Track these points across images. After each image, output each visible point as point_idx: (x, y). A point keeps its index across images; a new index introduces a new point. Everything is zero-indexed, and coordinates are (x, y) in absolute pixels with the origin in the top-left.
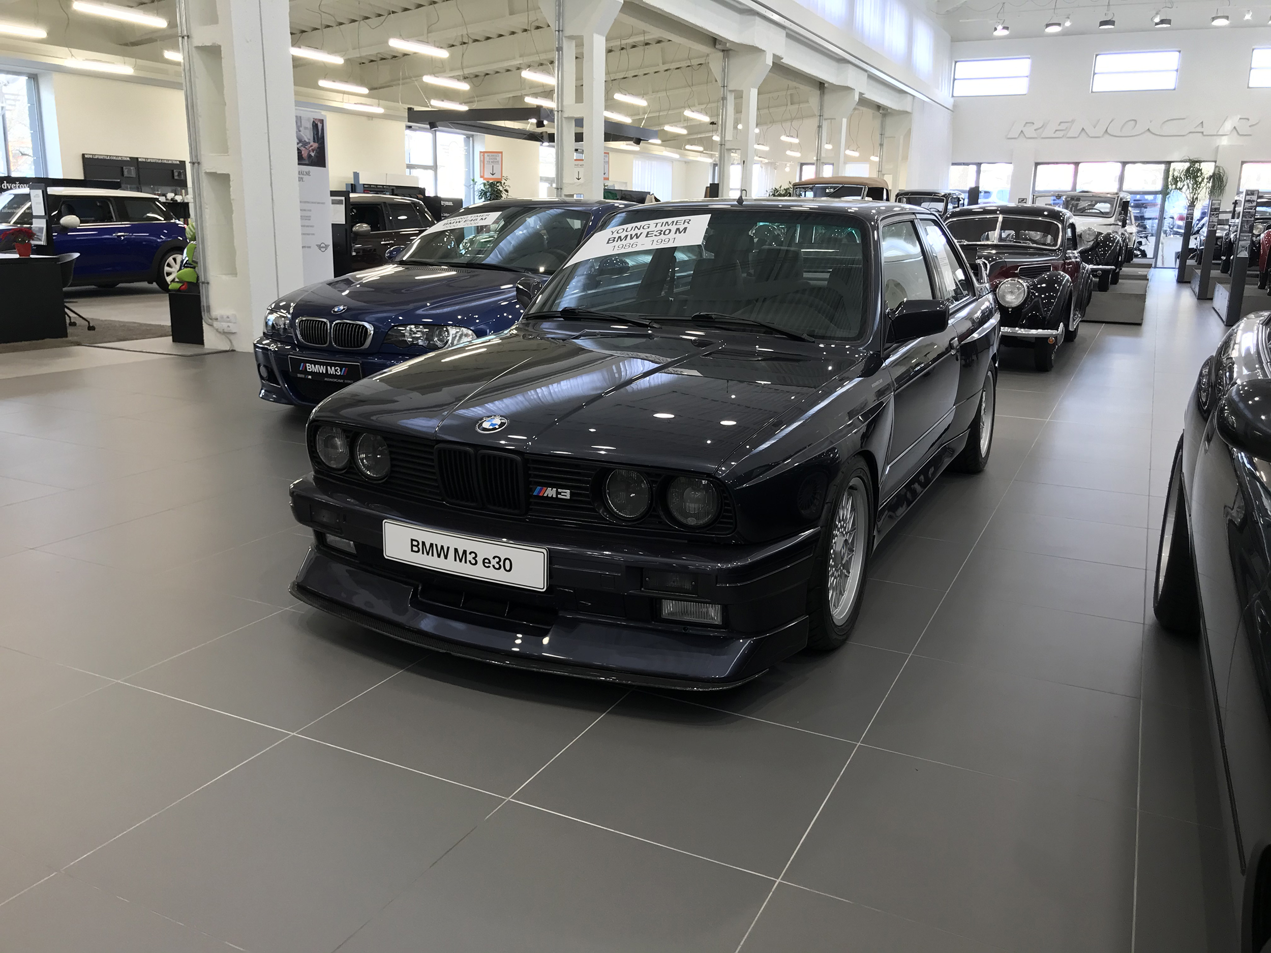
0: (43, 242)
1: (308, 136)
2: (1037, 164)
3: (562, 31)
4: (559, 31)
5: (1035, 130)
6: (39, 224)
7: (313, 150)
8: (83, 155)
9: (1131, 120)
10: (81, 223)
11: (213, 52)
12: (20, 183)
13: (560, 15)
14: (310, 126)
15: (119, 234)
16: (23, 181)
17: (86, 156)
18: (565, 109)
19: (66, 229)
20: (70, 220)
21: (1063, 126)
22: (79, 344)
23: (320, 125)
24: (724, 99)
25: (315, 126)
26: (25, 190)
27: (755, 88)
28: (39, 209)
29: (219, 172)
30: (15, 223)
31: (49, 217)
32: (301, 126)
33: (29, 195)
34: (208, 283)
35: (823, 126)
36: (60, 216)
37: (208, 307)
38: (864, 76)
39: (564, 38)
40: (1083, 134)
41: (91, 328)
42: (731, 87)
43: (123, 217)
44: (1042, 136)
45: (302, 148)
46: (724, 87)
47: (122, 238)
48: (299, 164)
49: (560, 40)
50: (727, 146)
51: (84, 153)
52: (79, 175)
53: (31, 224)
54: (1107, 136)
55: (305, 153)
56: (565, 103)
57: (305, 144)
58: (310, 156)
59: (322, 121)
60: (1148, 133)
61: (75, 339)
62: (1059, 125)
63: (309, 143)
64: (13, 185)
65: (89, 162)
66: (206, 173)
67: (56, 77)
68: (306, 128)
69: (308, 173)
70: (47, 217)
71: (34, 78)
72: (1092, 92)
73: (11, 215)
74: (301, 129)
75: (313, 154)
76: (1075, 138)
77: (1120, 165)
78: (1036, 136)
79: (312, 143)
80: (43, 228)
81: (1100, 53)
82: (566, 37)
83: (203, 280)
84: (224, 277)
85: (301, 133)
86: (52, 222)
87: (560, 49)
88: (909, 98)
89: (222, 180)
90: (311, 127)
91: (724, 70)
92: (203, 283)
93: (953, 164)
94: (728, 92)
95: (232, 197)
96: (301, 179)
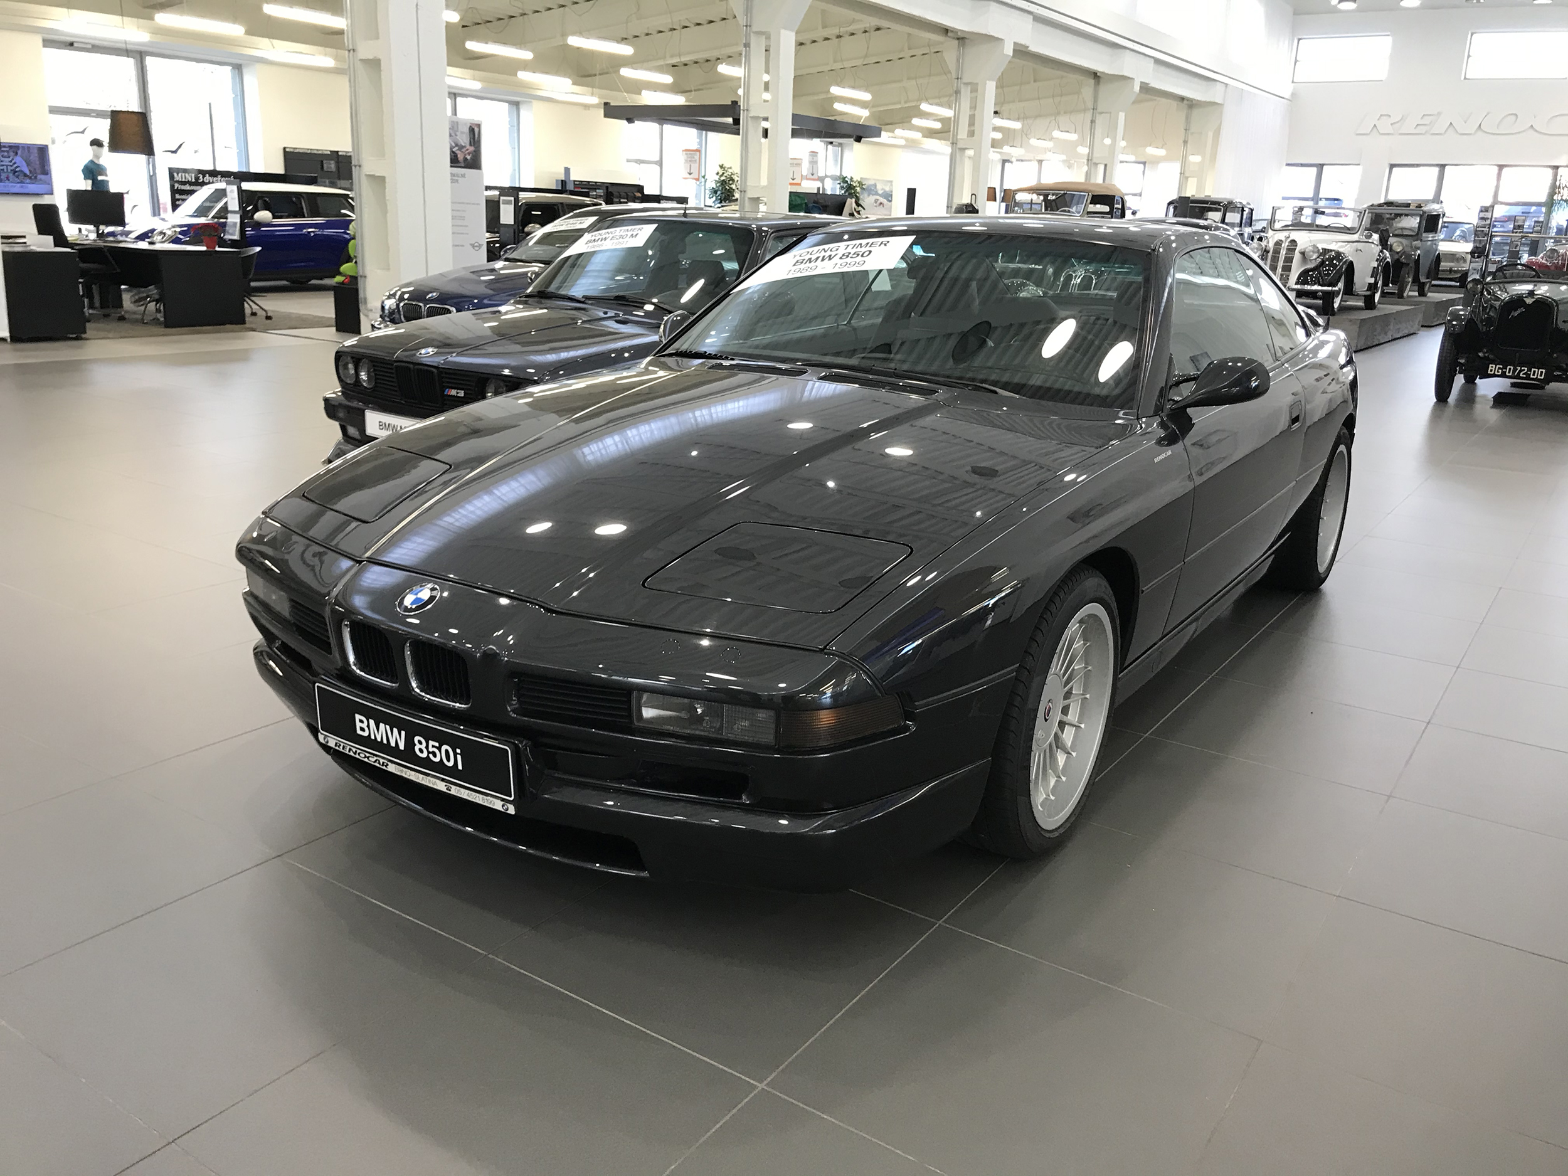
0: (236, 237)
1: (464, 140)
2: (1392, 166)
3: (750, 26)
4: (746, 26)
5: (1392, 124)
6: (234, 219)
7: (469, 154)
8: (285, 148)
9: (1512, 114)
10: (273, 218)
11: (374, 64)
12: (222, 177)
13: (748, 11)
14: (466, 130)
15: (310, 230)
16: (225, 175)
17: (287, 150)
18: (751, 108)
19: (259, 225)
20: (263, 215)
21: (1427, 120)
22: (254, 330)
23: (476, 130)
24: (957, 92)
25: (472, 130)
26: (221, 185)
27: (993, 80)
28: (233, 203)
29: (377, 174)
30: (213, 217)
31: (243, 213)
32: (457, 131)
33: (224, 190)
34: (365, 277)
35: (1097, 121)
36: (256, 210)
37: (365, 299)
38: (1151, 64)
39: (752, 34)
40: (1451, 128)
41: (268, 318)
42: (965, 80)
43: (314, 213)
44: (1400, 132)
45: (458, 152)
46: (958, 79)
47: (312, 234)
48: (451, 166)
49: (747, 36)
50: (960, 146)
51: (286, 146)
52: (280, 169)
53: (227, 218)
54: (1480, 133)
55: (460, 157)
56: (751, 102)
57: (461, 148)
58: (465, 159)
59: (479, 126)
60: (1531, 132)
61: (253, 326)
62: (1422, 118)
63: (465, 147)
64: (215, 179)
65: (290, 156)
66: (366, 175)
67: (258, 67)
68: (462, 133)
69: (463, 176)
70: (241, 212)
71: (238, 68)
72: (1465, 78)
73: (211, 208)
74: (457, 133)
75: (469, 157)
76: (1440, 134)
77: (1496, 168)
78: (1392, 132)
79: (468, 147)
80: (236, 223)
81: (1477, 31)
82: (753, 32)
83: (361, 274)
84: (379, 271)
85: (458, 137)
86: (246, 216)
87: (747, 45)
88: (1219, 86)
89: (381, 180)
90: (468, 131)
91: (958, 61)
92: (361, 276)
93: (1288, 165)
94: (962, 85)
95: (387, 198)
96: (453, 181)
